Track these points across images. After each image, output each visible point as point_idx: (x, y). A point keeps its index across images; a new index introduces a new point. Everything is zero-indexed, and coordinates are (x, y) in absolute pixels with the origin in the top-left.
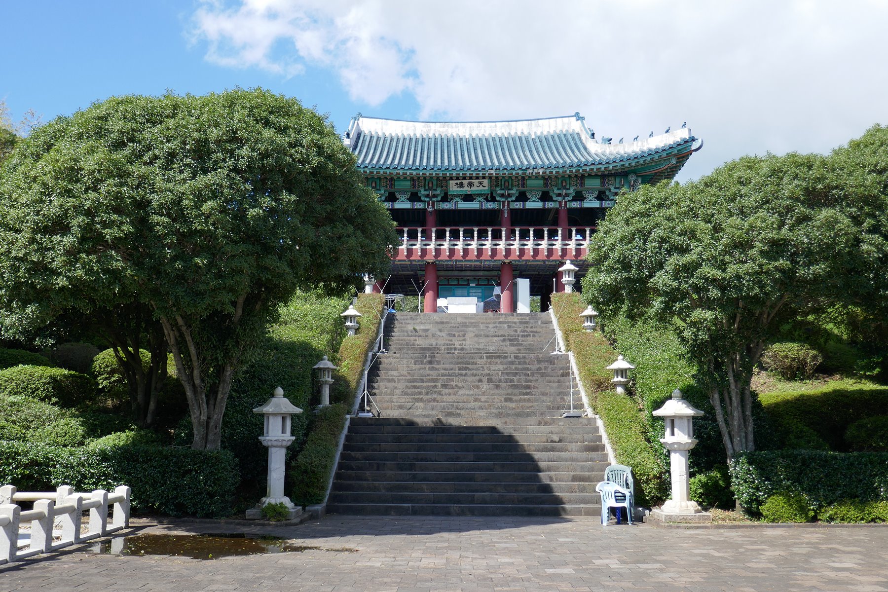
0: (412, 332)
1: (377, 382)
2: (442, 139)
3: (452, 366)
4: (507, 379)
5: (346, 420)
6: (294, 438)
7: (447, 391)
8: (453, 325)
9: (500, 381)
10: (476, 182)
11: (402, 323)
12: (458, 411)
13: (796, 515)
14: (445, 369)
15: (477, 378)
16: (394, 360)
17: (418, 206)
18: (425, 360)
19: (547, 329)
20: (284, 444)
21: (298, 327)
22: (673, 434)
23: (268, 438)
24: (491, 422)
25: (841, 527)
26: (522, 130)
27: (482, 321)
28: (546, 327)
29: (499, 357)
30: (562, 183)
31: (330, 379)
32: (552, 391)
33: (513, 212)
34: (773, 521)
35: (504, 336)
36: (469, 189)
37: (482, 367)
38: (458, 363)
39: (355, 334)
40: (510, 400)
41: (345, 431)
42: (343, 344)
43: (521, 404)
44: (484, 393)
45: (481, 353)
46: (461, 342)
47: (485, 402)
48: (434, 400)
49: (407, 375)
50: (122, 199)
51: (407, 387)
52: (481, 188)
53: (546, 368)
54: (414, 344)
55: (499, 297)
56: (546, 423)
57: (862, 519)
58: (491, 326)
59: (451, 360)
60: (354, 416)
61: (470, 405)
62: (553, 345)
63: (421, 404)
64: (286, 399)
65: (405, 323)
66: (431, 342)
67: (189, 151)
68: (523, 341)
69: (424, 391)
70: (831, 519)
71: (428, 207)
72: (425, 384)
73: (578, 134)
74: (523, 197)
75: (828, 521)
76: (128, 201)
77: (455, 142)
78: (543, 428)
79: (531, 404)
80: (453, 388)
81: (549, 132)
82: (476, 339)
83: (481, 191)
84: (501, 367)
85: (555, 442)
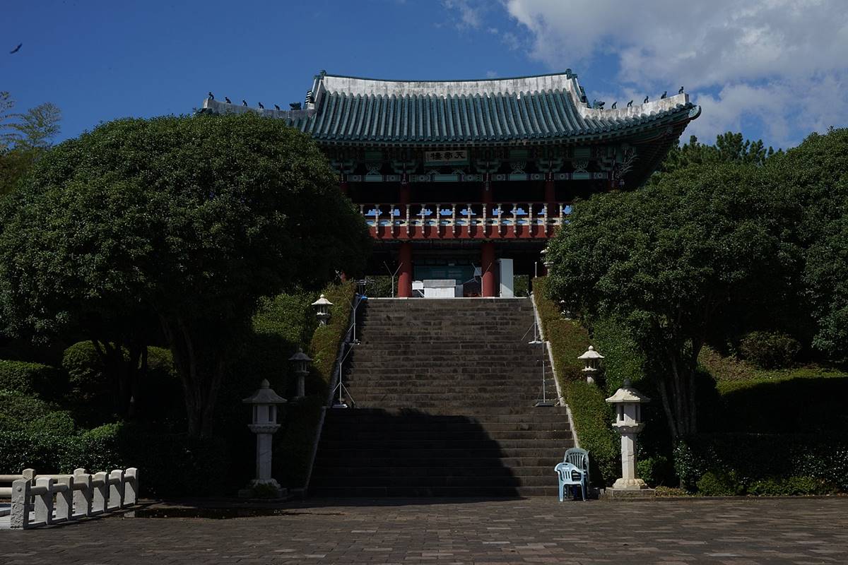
0: (385, 320)
1: (350, 373)
2: (416, 100)
3: (426, 356)
4: (482, 370)
5: (323, 411)
6: (279, 425)
7: (422, 382)
8: (428, 312)
9: (475, 371)
10: (454, 153)
11: (374, 311)
12: (432, 402)
13: (727, 489)
14: (419, 360)
15: (452, 368)
16: (367, 351)
17: (391, 179)
18: (399, 351)
19: (528, 316)
20: (272, 430)
21: (269, 318)
22: (622, 419)
23: (256, 425)
24: (463, 412)
25: (768, 499)
26: (507, 89)
27: (459, 308)
28: (526, 314)
29: (475, 347)
30: (548, 154)
31: (305, 371)
32: (527, 381)
33: (494, 185)
34: (707, 494)
35: (482, 324)
36: (447, 160)
37: (458, 357)
38: (433, 353)
39: (327, 324)
40: (485, 391)
41: (322, 422)
42: (315, 335)
43: (495, 394)
44: (458, 384)
45: (457, 342)
46: (435, 331)
47: (460, 392)
48: (409, 391)
49: (381, 365)
50: (143, 223)
51: (381, 378)
52: (460, 159)
53: (522, 358)
54: (387, 333)
55: (478, 278)
56: (517, 413)
57: (786, 492)
58: (468, 313)
59: (425, 350)
60: (329, 407)
61: (444, 396)
62: (532, 333)
63: (396, 396)
64: (271, 391)
65: (378, 311)
66: (405, 332)
67: (195, 178)
68: (502, 329)
69: (398, 382)
70: (759, 492)
71: (401, 180)
72: (399, 375)
73: (569, 94)
74: (506, 169)
75: (756, 494)
76: (149, 225)
77: (431, 105)
78: (514, 417)
79: (504, 394)
80: (427, 379)
81: (536, 92)
82: (453, 327)
83: (461, 162)
84: (476, 357)
85: (525, 430)
